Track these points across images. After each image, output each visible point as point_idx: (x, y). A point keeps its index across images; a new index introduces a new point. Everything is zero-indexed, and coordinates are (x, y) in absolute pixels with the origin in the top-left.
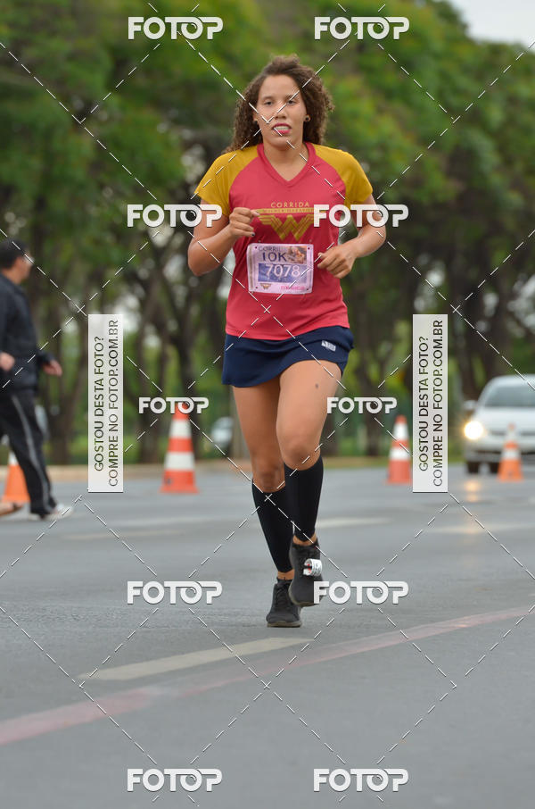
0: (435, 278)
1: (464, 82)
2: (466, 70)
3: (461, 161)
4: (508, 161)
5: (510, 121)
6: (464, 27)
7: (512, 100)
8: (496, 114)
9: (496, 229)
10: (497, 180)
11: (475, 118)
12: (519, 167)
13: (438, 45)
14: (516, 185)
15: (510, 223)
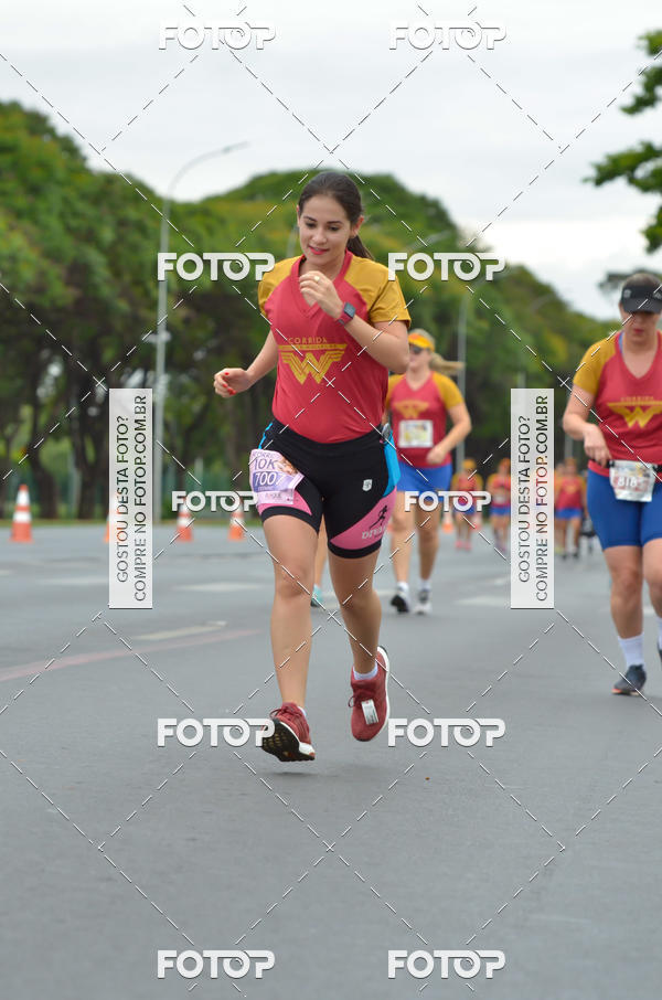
0: (55, 370)
1: (81, 206)
2: (84, 196)
3: (78, 273)
4: (117, 274)
5: (120, 239)
6: (84, 159)
7: (122, 223)
8: (107, 234)
9: (107, 330)
10: (106, 291)
11: (90, 237)
12: (127, 278)
13: (61, 174)
14: (124, 294)
15: (118, 325)
